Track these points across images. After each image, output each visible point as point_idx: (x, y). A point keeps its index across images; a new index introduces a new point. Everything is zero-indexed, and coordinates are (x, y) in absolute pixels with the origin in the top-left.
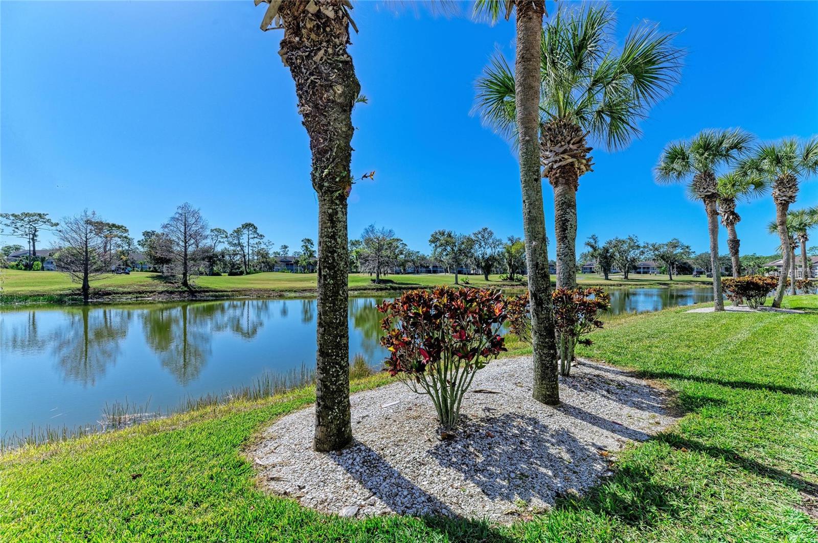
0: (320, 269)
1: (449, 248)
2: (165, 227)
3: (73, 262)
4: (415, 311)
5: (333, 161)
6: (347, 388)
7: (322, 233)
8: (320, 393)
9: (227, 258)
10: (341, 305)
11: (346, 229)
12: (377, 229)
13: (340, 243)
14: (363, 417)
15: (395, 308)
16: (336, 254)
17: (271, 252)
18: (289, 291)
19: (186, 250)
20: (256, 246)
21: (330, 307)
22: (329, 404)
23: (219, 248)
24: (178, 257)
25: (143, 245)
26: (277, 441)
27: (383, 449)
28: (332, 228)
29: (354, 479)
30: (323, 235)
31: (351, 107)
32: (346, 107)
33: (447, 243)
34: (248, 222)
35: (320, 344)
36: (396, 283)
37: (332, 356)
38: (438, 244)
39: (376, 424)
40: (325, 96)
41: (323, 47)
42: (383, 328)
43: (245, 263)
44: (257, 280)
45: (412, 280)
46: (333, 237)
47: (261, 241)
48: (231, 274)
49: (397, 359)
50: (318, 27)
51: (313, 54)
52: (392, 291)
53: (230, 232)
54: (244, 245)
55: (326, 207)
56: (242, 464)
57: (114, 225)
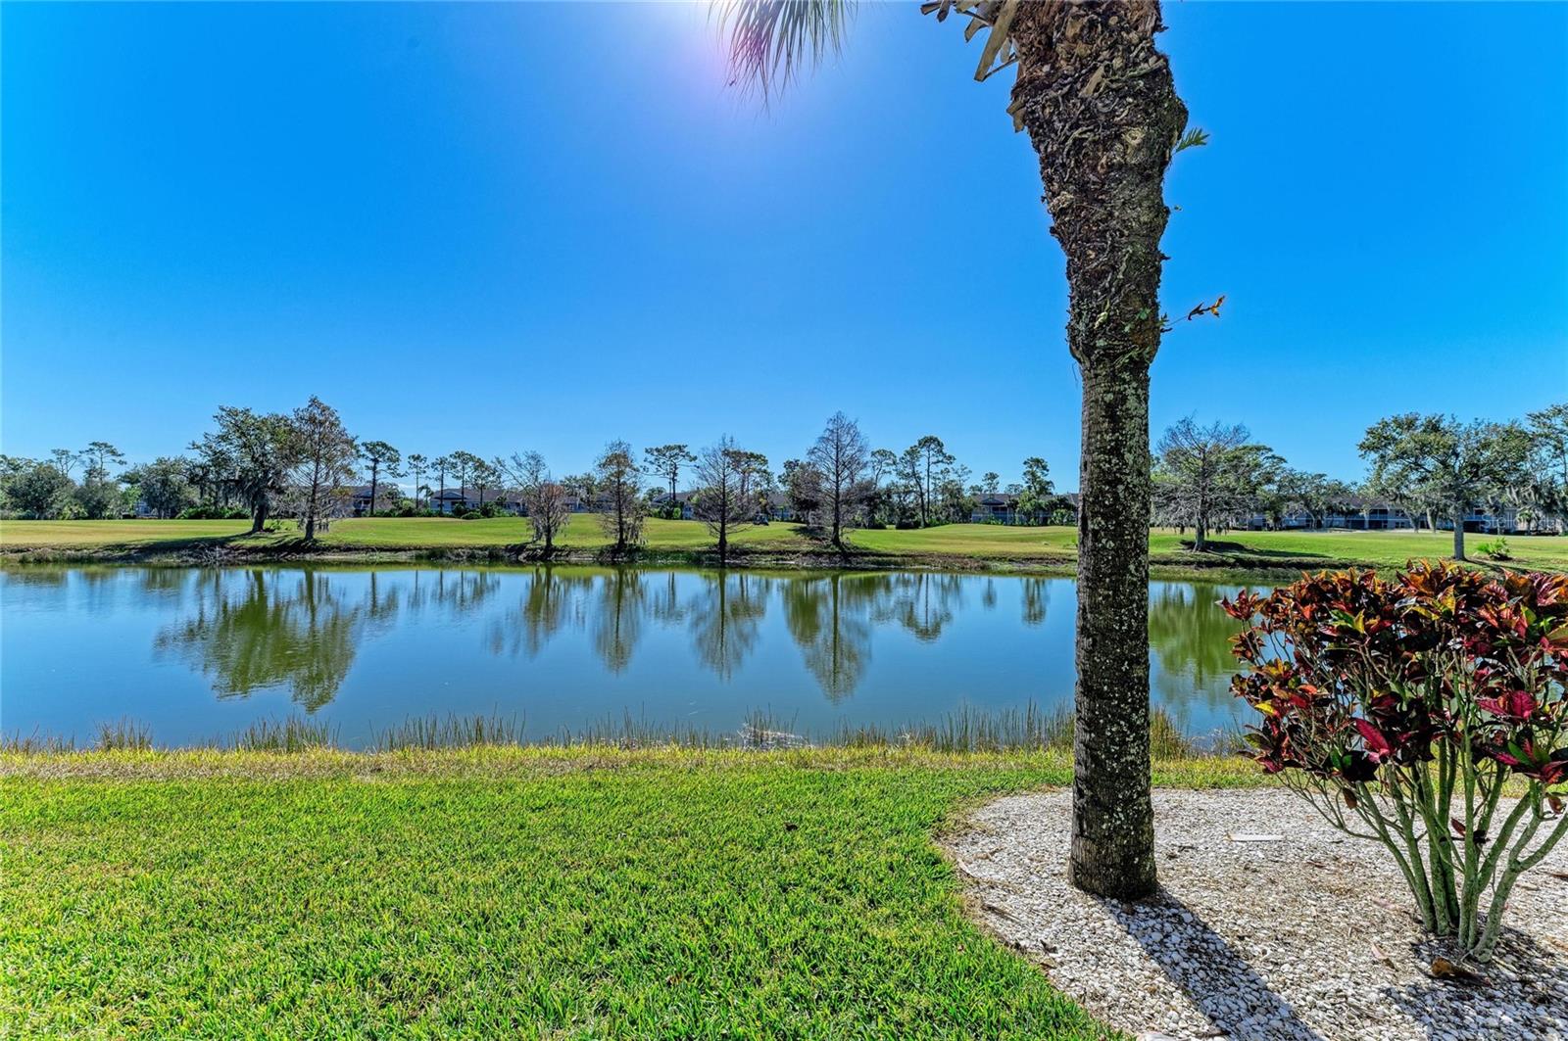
0: (1084, 519)
1: (1430, 463)
2: (812, 452)
3: (710, 508)
4: (1343, 623)
5: (1118, 292)
6: (1145, 774)
7: (1090, 444)
8: (1082, 771)
9: (895, 498)
10: (1131, 594)
11: (1146, 431)
12: (1200, 426)
13: (1131, 462)
14: (1182, 848)
15: (1275, 610)
16: (1121, 487)
17: (966, 486)
18: (1000, 559)
19: (837, 487)
20: (941, 476)
21: (1106, 597)
22: (1104, 799)
23: (883, 483)
24: (828, 499)
25: (784, 482)
26: (994, 839)
27: (1241, 938)
28: (1114, 433)
29: (1169, 978)
30: (1093, 448)
31: (1164, 163)
32: (1151, 168)
33: (1424, 448)
34: (928, 435)
35: (1085, 671)
36: (1252, 552)
37: (1111, 699)
38: (1390, 452)
39: (1219, 874)
40: (1103, 161)
41: (1102, 62)
42: (1238, 656)
43: (923, 506)
44: (943, 537)
45: (1303, 546)
46: (1116, 451)
47: (949, 467)
48: (901, 526)
49: (1282, 736)
50: (1092, 25)
51: (1078, 86)
52: (1241, 570)
53: (900, 454)
54: (922, 475)
55: (1099, 389)
56: (937, 862)
57: (752, 455)
